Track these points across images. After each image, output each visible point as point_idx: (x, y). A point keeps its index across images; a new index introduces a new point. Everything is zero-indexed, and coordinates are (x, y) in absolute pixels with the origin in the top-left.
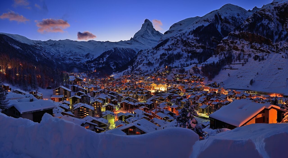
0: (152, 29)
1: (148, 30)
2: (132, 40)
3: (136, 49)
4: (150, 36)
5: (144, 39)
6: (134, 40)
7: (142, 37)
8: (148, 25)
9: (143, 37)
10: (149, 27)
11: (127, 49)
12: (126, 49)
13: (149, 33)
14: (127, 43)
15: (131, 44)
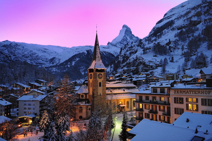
0: (131, 35)
1: (126, 36)
2: (110, 45)
6: (111, 44)
7: (120, 43)
10: (127, 33)
11: (104, 51)
13: (127, 39)
14: (103, 48)
15: (108, 48)
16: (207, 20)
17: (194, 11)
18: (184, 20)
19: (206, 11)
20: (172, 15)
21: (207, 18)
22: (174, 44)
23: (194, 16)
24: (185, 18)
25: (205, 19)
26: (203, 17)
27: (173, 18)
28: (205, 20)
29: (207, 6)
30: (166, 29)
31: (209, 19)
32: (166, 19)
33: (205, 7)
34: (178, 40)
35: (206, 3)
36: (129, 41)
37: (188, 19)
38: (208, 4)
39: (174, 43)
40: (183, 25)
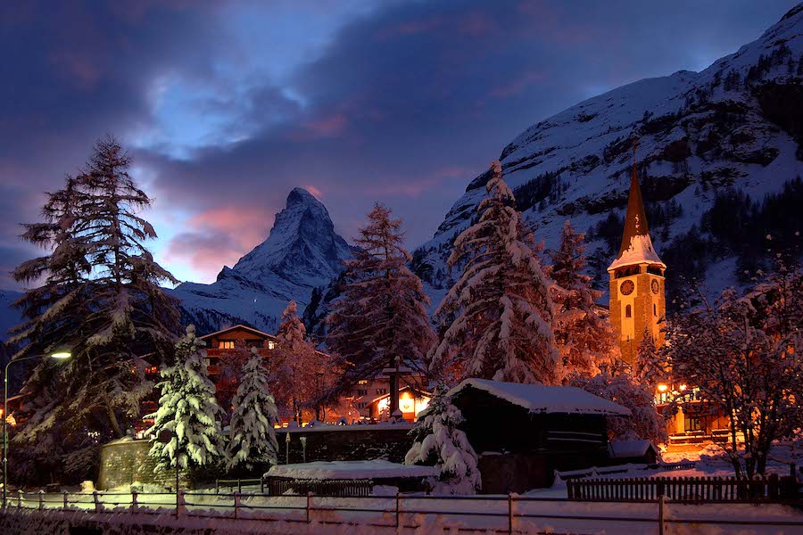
0: (329, 238)
1: (308, 243)
2: (230, 282)
3: (261, 316)
4: (317, 272)
5: (287, 282)
6: (237, 278)
7: (276, 272)
8: (308, 216)
9: (282, 275)
10: (310, 228)
11: (207, 311)
12: (200, 315)
13: (312, 257)
14: (199, 293)
15: (223, 296)
16: (715, 177)
17: (653, 137)
18: (617, 175)
19: (706, 139)
20: (541, 154)
21: (711, 168)
22: (591, 268)
23: (658, 159)
24: (615, 166)
25: (702, 173)
26: (695, 165)
27: (548, 166)
28: (706, 177)
29: (710, 120)
30: (534, 210)
31: (719, 174)
32: (513, 168)
33: (700, 124)
34: (606, 250)
35: (707, 110)
36: (321, 265)
37: (629, 170)
38: (712, 112)
39: (591, 264)
40: (614, 192)
